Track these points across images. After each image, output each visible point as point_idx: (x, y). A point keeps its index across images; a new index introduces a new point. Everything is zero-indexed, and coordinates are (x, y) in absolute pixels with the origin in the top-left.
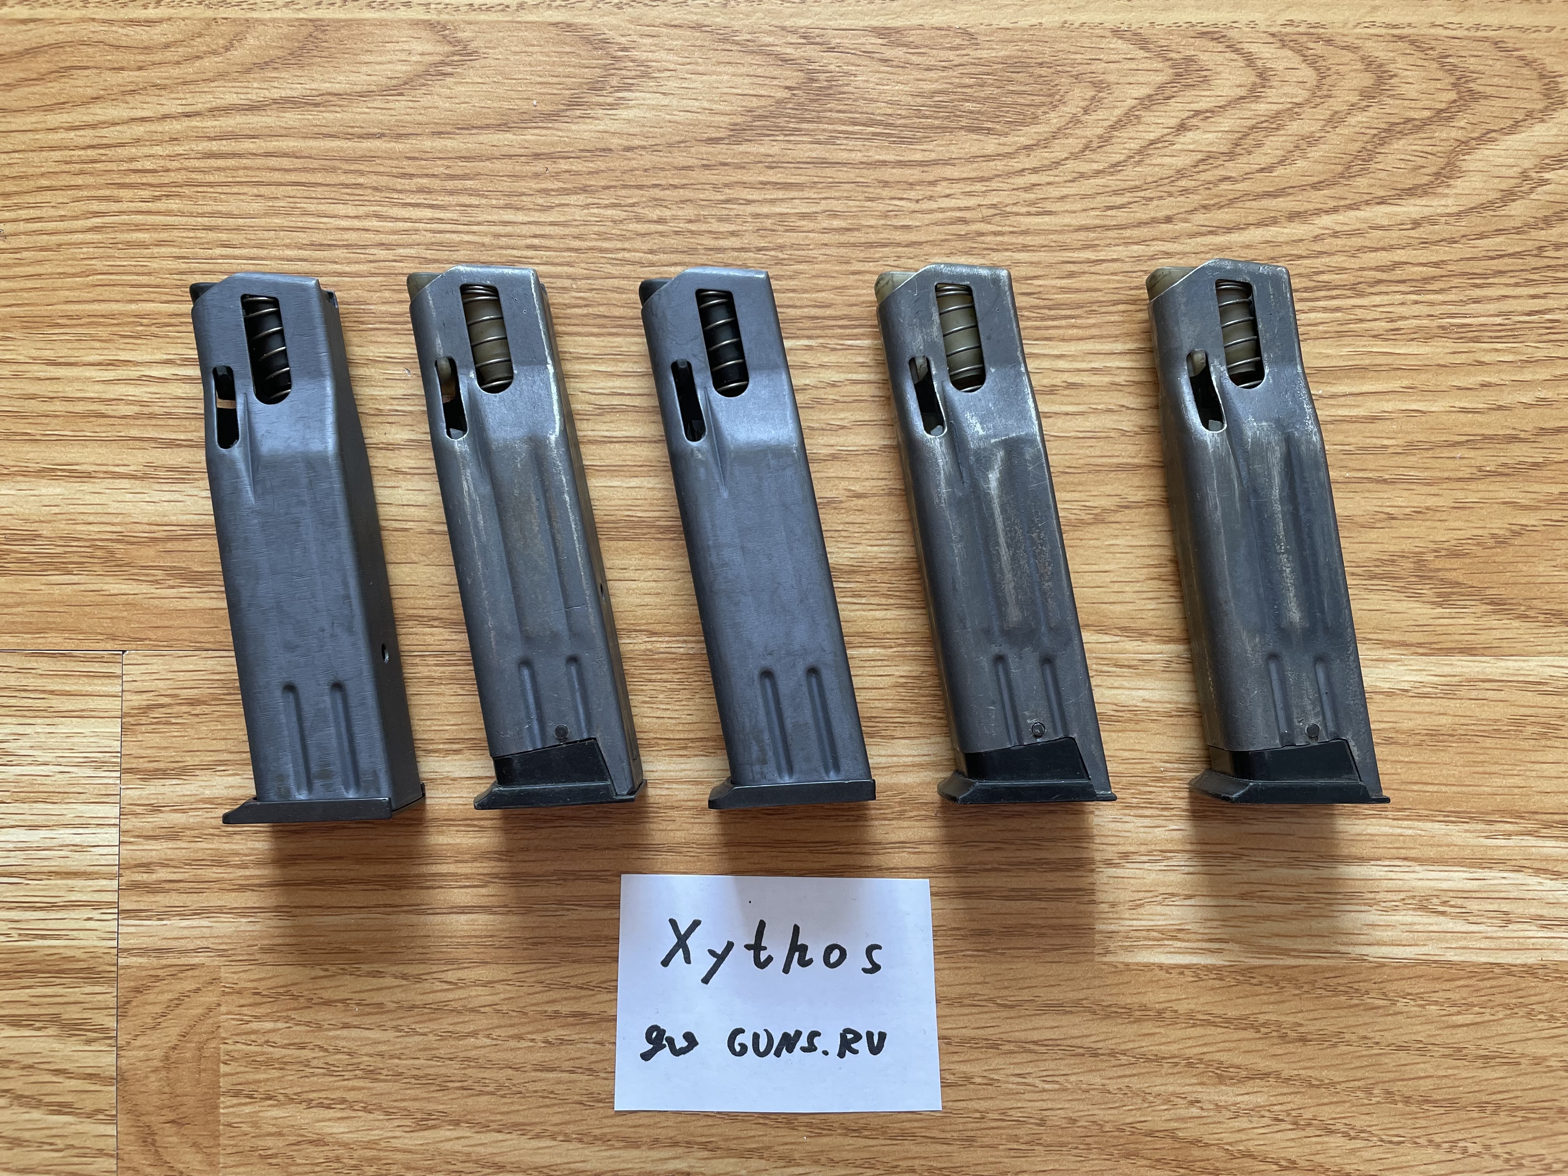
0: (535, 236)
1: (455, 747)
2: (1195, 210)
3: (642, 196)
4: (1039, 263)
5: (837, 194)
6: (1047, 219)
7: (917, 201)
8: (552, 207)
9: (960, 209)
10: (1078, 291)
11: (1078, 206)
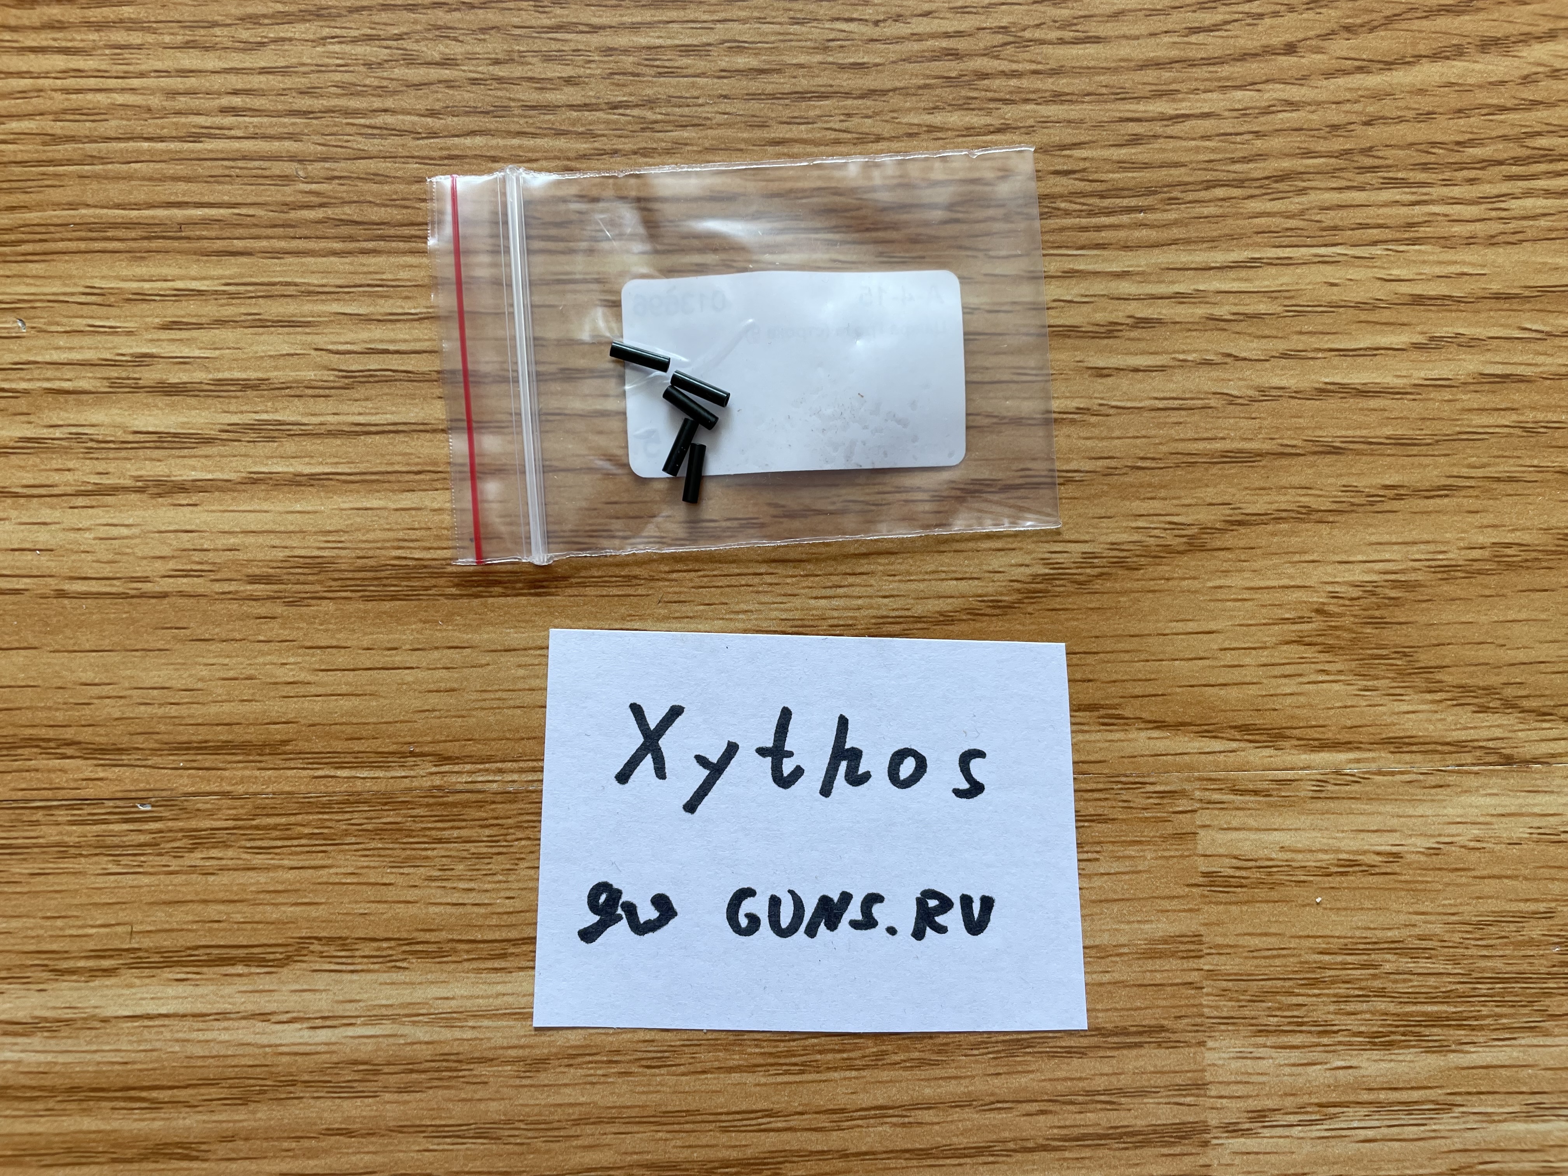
0: (236, 93)
1: (106, 963)
2: (1333, 32)
3: (415, 22)
4: (1082, 121)
5: (743, 14)
6: (1091, 49)
7: (876, 23)
8: (262, 44)
9: (947, 35)
10: (1146, 166)
11: (1142, 28)
